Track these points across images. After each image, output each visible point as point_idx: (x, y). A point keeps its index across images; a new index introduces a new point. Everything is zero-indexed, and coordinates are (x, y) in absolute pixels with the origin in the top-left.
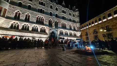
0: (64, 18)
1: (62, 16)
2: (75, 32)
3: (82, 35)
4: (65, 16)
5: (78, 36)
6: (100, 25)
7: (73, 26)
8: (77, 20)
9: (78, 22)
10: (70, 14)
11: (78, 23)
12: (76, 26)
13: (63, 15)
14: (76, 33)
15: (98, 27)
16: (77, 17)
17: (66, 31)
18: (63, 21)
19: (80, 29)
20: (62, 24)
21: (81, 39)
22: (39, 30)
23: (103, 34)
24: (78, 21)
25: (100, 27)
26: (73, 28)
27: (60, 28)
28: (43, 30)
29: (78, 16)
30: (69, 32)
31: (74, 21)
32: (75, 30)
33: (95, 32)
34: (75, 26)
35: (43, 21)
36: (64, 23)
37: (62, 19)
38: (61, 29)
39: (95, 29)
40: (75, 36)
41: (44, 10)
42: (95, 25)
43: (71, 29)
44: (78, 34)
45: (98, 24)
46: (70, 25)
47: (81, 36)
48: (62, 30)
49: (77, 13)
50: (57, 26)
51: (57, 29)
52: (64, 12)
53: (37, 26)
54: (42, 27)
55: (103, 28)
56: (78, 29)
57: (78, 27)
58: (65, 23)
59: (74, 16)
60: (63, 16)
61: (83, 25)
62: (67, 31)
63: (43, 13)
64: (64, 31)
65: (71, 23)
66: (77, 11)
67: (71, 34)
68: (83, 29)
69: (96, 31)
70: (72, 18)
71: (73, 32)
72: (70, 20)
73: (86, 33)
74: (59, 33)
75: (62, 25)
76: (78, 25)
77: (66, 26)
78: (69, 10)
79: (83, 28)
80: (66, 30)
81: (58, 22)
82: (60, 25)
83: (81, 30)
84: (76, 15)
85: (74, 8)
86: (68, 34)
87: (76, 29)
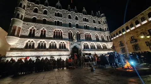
0: (87, 28)
1: (85, 26)
2: (105, 43)
3: (115, 45)
4: (88, 25)
5: (109, 48)
6: (138, 30)
7: (100, 36)
9: (107, 30)
10: (94, 22)
11: (106, 31)
12: (105, 36)
13: (85, 24)
14: (106, 45)
15: (137, 32)
16: (104, 24)
17: (91, 44)
18: (86, 32)
20: (85, 35)
21: (114, 52)
22: (58, 47)
23: (146, 42)
24: (106, 29)
25: (139, 33)
26: (100, 39)
27: (83, 40)
28: (62, 46)
29: (105, 23)
30: (95, 44)
31: (101, 30)
32: (103, 41)
33: (134, 40)
34: (103, 36)
35: (62, 35)
36: (88, 33)
37: (84, 30)
38: (85, 42)
39: (132, 35)
40: (105, 48)
41: (61, 22)
42: (131, 31)
43: (98, 40)
44: (109, 45)
45: (136, 29)
46: (97, 35)
47: (113, 48)
48: (87, 42)
49: (103, 19)
50: (80, 39)
51: (80, 43)
52: (86, 20)
53: (54, 42)
54: (61, 43)
56: (108, 38)
57: (107, 37)
58: (89, 34)
59: (99, 23)
60: (85, 25)
61: (114, 32)
62: (93, 43)
63: (61, 26)
64: (89, 44)
65: (97, 33)
66: (103, 17)
67: (99, 46)
68: (115, 38)
69: (135, 38)
70: (97, 26)
71: (101, 44)
72: (95, 29)
73: (119, 43)
74: (83, 47)
75: (86, 37)
76: (107, 34)
77: (91, 37)
78: (92, 17)
79: (114, 36)
81: (81, 33)
82: (84, 37)
83: (112, 39)
84: (101, 21)
85: (98, 13)
87: (106, 39)
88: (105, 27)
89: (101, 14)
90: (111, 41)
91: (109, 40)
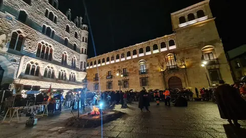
0: (48, 32)
1: (44, 26)
2: (75, 72)
3: (88, 78)
4: (52, 30)
5: (79, 81)
6: (117, 66)
7: (71, 58)
8: (81, 48)
9: (84, 52)
10: (68, 29)
11: (82, 53)
12: (78, 60)
13: (47, 23)
14: (76, 74)
15: (115, 68)
16: (83, 41)
17: (49, 67)
18: (44, 40)
19: (85, 67)
20: (40, 45)
21: (84, 89)
23: (119, 81)
24: (84, 50)
25: (117, 69)
26: (69, 62)
27: (29, 55)
29: (85, 40)
30: (57, 70)
31: (75, 48)
32: (73, 67)
33: (110, 75)
34: (76, 59)
36: (47, 45)
37: (40, 34)
38: (34, 60)
39: (110, 70)
40: (73, 80)
42: (110, 64)
43: (63, 63)
44: (80, 76)
45: (115, 63)
46: (65, 53)
47: (85, 80)
48: (38, 61)
49: (84, 34)
50: (19, 48)
51: (16, 58)
52: (51, 17)
55: (119, 71)
56: (81, 65)
57: (82, 62)
58: (50, 46)
59: (76, 36)
60: (47, 26)
61: (92, 59)
62: (53, 66)
64: (43, 66)
65: (66, 51)
66: (84, 29)
67: (63, 75)
68: (91, 67)
69: (112, 74)
70: (71, 40)
71: (68, 72)
72: (65, 43)
73: (95, 76)
74: (22, 69)
75: (39, 50)
76: (83, 57)
77: (51, 54)
78: (65, 19)
79: (91, 65)
80: (50, 65)
81: (27, 37)
82: (33, 48)
83: (88, 68)
84: (81, 36)
85: (79, 20)
86: (53, 76)
87: (78, 66)
88: (83, 46)
89: (82, 24)
90: (85, 71)
91: (83, 69)
